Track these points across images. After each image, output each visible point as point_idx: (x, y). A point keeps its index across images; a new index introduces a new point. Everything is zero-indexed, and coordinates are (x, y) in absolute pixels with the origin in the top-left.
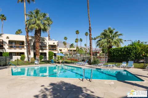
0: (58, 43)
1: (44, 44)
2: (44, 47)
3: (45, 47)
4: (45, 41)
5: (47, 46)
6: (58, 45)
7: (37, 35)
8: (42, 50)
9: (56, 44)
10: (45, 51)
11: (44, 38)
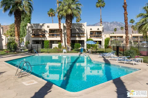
0: (103, 28)
1: (82, 30)
2: (81, 34)
3: (83, 34)
4: (83, 28)
5: (85, 33)
6: (103, 30)
7: (67, 21)
8: (80, 37)
9: (101, 30)
10: (82, 39)
11: (81, 24)
